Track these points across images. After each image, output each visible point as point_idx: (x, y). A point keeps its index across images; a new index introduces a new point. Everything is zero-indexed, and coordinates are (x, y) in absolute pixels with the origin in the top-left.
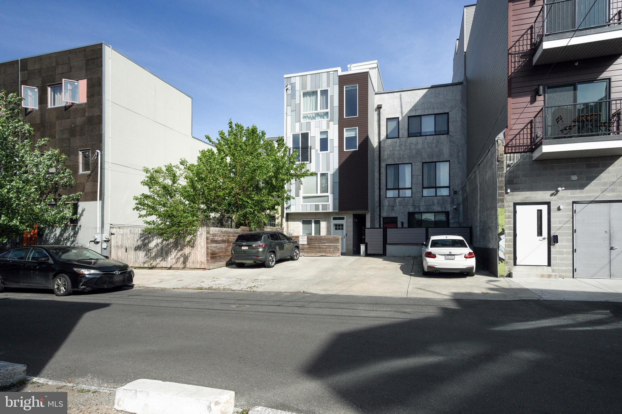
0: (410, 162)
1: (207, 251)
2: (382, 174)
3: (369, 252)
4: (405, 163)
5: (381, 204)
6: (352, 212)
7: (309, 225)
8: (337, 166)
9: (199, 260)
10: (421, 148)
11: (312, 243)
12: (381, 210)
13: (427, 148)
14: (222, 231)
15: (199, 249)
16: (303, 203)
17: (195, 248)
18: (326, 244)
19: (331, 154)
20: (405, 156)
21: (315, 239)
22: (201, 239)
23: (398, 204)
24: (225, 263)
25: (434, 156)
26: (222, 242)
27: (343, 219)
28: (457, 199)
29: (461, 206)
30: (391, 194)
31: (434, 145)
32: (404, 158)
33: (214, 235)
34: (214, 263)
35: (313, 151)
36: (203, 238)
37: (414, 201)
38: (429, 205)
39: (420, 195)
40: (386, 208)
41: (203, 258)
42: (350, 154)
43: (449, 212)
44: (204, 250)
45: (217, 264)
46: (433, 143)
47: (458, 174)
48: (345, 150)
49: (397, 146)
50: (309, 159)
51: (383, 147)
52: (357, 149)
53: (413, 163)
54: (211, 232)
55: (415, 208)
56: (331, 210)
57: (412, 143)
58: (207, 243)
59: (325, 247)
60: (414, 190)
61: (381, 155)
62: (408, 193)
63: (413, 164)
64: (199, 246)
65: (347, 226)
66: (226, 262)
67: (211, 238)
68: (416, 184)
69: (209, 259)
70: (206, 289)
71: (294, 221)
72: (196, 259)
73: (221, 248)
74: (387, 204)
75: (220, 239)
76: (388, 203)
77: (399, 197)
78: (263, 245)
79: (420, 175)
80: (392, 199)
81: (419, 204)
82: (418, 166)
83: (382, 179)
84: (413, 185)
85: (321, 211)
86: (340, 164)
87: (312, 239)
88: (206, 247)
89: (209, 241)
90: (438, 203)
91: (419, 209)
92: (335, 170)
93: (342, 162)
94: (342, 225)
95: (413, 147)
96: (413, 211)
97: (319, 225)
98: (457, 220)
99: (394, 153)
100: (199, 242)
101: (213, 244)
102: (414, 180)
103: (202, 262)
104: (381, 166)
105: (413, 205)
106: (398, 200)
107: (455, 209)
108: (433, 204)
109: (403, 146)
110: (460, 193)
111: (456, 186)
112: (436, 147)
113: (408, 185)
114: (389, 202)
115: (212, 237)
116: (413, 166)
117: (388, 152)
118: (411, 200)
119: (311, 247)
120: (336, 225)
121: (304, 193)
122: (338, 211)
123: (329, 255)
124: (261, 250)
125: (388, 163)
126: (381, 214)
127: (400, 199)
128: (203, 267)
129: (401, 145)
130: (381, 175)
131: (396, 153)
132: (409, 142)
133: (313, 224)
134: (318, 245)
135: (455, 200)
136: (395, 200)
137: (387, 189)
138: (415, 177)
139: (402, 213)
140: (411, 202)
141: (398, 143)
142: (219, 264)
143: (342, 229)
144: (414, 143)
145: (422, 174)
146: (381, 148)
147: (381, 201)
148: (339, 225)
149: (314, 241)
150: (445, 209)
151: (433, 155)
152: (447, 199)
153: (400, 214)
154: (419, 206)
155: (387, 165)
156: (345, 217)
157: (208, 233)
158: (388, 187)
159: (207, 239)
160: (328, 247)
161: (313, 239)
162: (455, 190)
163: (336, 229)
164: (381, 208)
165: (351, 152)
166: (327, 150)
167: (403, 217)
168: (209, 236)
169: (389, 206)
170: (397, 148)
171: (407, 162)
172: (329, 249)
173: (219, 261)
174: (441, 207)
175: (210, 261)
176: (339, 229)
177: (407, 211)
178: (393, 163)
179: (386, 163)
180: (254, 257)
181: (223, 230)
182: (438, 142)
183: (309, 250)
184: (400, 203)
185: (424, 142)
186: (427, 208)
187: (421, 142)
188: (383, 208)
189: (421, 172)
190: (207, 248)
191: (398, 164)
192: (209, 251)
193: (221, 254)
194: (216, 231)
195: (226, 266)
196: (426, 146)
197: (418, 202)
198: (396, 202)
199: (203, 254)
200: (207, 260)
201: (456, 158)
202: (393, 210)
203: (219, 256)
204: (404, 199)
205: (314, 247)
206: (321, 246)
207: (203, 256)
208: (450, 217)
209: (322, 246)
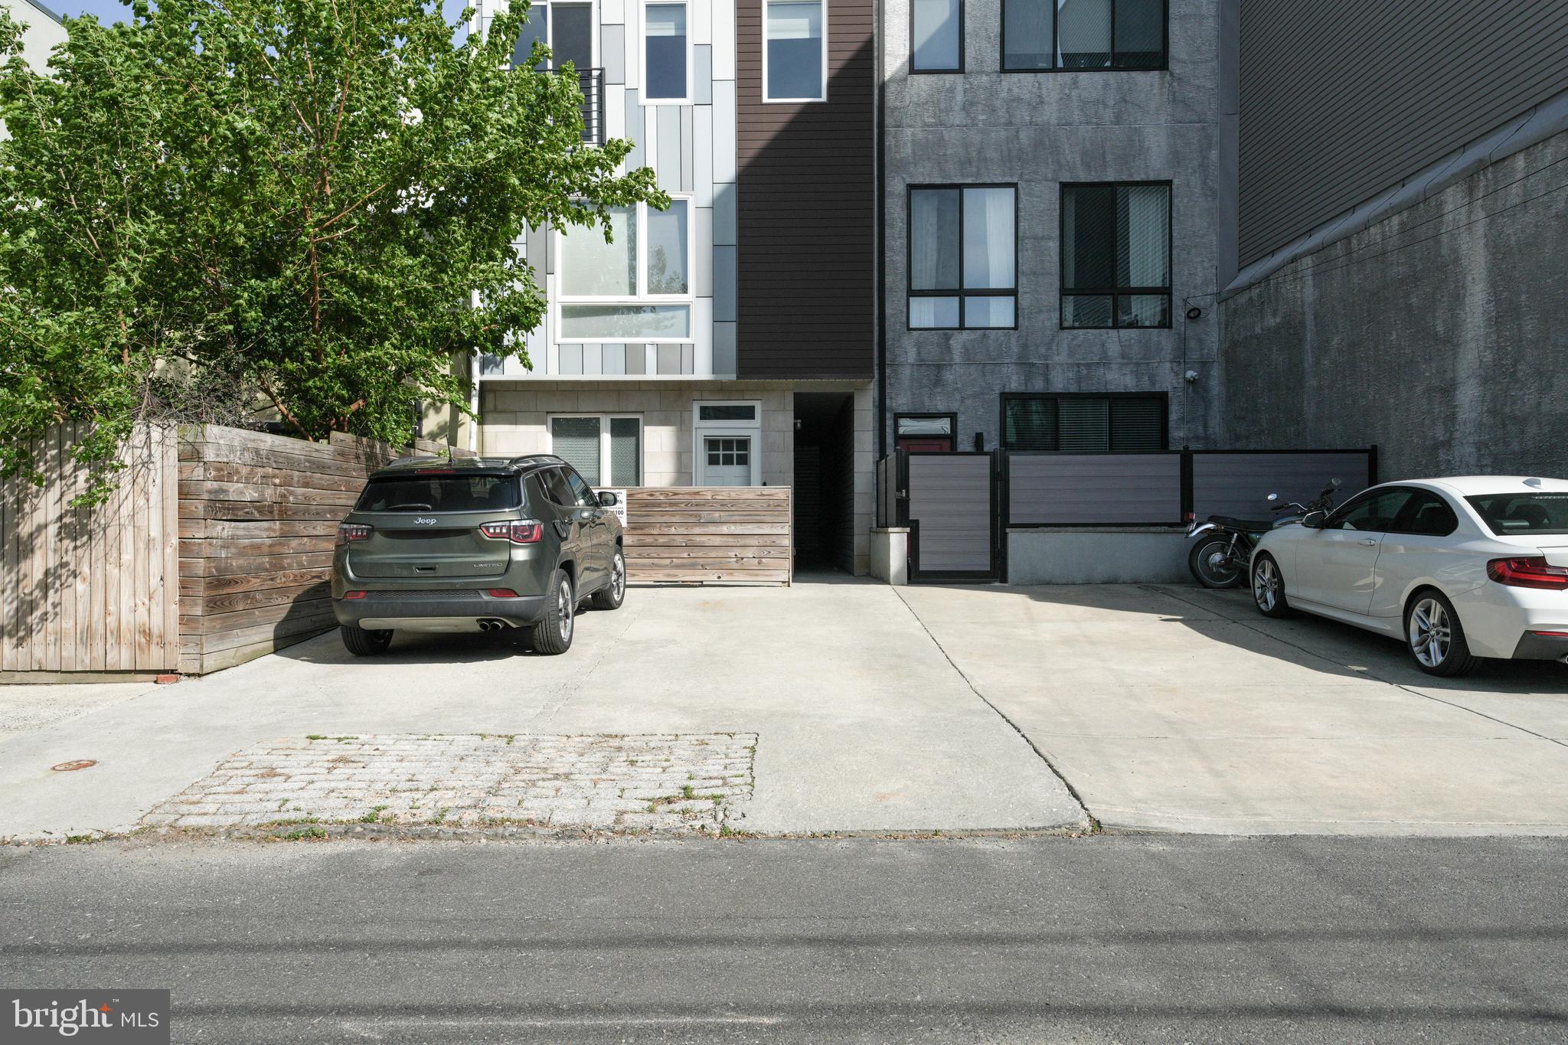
0: (1009, 180)
1: (182, 567)
2: (892, 226)
3: (925, 564)
4: (988, 181)
5: (888, 355)
6: (793, 384)
7: (590, 443)
8: (727, 169)
9: (126, 617)
10: (1053, 121)
11: (651, 525)
12: (887, 381)
13: (1081, 123)
14: (257, 452)
15: (127, 557)
16: (564, 335)
17: (99, 547)
18: (725, 529)
19: (702, 113)
20: (991, 153)
21: (671, 505)
22: (146, 494)
23: (957, 358)
24: (268, 632)
25: (1109, 157)
26: (257, 515)
27: (748, 413)
28: (1201, 341)
29: (1216, 373)
30: (925, 313)
31: (1108, 115)
32: (985, 160)
33: (225, 472)
34: (221, 638)
35: (614, 96)
36: (154, 492)
37: (1025, 347)
38: (1088, 366)
39: (1050, 319)
40: (906, 373)
41: (157, 610)
42: (786, 118)
43: (1166, 393)
44: (165, 562)
45: (237, 642)
46: (1105, 106)
47: (1202, 237)
48: (766, 99)
49: (957, 108)
50: (595, 131)
51: (896, 108)
52: (824, 98)
53: (1021, 185)
54: (210, 455)
55: (1028, 378)
56: (702, 371)
57: (1019, 100)
58: (185, 518)
59: (717, 541)
60: (1025, 300)
61: (887, 143)
62: (999, 313)
63: (1021, 191)
64: (128, 535)
65: (767, 449)
66: (274, 625)
67: (209, 485)
68: (1034, 273)
69: (198, 611)
70: (347, 831)
71: (515, 422)
72: (106, 613)
73: (253, 546)
74: (911, 356)
75: (251, 494)
76: (919, 353)
77: (962, 327)
78: (532, 527)
79: (1050, 238)
80: (934, 337)
81: (1046, 357)
82: (1045, 199)
83: (892, 249)
84: (1022, 280)
85: (651, 375)
86: (745, 161)
87: (654, 505)
88: (175, 541)
89: (198, 507)
90: (1123, 357)
91: (1047, 381)
92: (718, 188)
93: (751, 153)
94: (744, 444)
95: (1023, 115)
96: (1022, 389)
97: (633, 440)
98: (1200, 430)
99: (942, 138)
100: (126, 510)
101: (220, 526)
102: (1027, 255)
103: (147, 634)
104: (888, 189)
105: (1025, 365)
106: (958, 341)
107: (1193, 382)
108: (1105, 362)
109: (980, 107)
110: (1213, 316)
111: (1195, 288)
112: (1118, 120)
113: (1000, 274)
114: (919, 346)
115: (215, 485)
116: (1022, 196)
117: (918, 130)
118: (1013, 340)
119: (649, 540)
120: (712, 444)
121: (567, 291)
122: (733, 377)
123: (739, 577)
124: (521, 555)
125: (916, 181)
126: (888, 401)
127: (965, 334)
128: (155, 659)
129: (972, 104)
130: (888, 231)
131: (952, 136)
132: (1004, 95)
133: (606, 438)
134: (682, 531)
135: (1192, 344)
136: (948, 338)
137: (912, 293)
138: (1028, 244)
139: (975, 396)
140: (1015, 349)
141: (959, 97)
142: (243, 641)
143: (743, 460)
144: (1027, 97)
145: (1057, 232)
146: (887, 112)
147: (888, 343)
148: (728, 444)
149: (663, 513)
150: (1153, 382)
151: (1104, 154)
152: (1159, 343)
153: (969, 402)
154: (1047, 366)
155: (911, 187)
156: (758, 407)
157: (191, 455)
158: (916, 285)
159: (185, 492)
160: (731, 541)
161: (659, 505)
162: (1192, 303)
163: (713, 461)
164: (888, 371)
165: (796, 109)
166: (684, 95)
167: (981, 411)
168: (199, 473)
169: (921, 364)
170: (957, 118)
171: (997, 181)
172: (738, 552)
173: (245, 621)
174: (1138, 375)
175: (206, 624)
176: (728, 461)
177: (997, 390)
178: (938, 181)
179: (909, 181)
180: (486, 598)
181: (262, 446)
182: (1126, 101)
183: (641, 556)
184: (967, 352)
185: (1069, 96)
186: (1079, 380)
187: (1055, 96)
188: (895, 371)
189: (1056, 224)
190: (185, 547)
191: (960, 187)
192: (200, 566)
193: (255, 583)
194: (231, 449)
195: (277, 650)
196: (1077, 116)
197: (1042, 350)
198: (948, 348)
199: (155, 581)
200: (185, 620)
201: (1195, 172)
202: (938, 382)
203: (247, 595)
204: (985, 335)
205: (661, 540)
206: (698, 539)
207: (158, 596)
208: (1173, 416)
209: (704, 538)
